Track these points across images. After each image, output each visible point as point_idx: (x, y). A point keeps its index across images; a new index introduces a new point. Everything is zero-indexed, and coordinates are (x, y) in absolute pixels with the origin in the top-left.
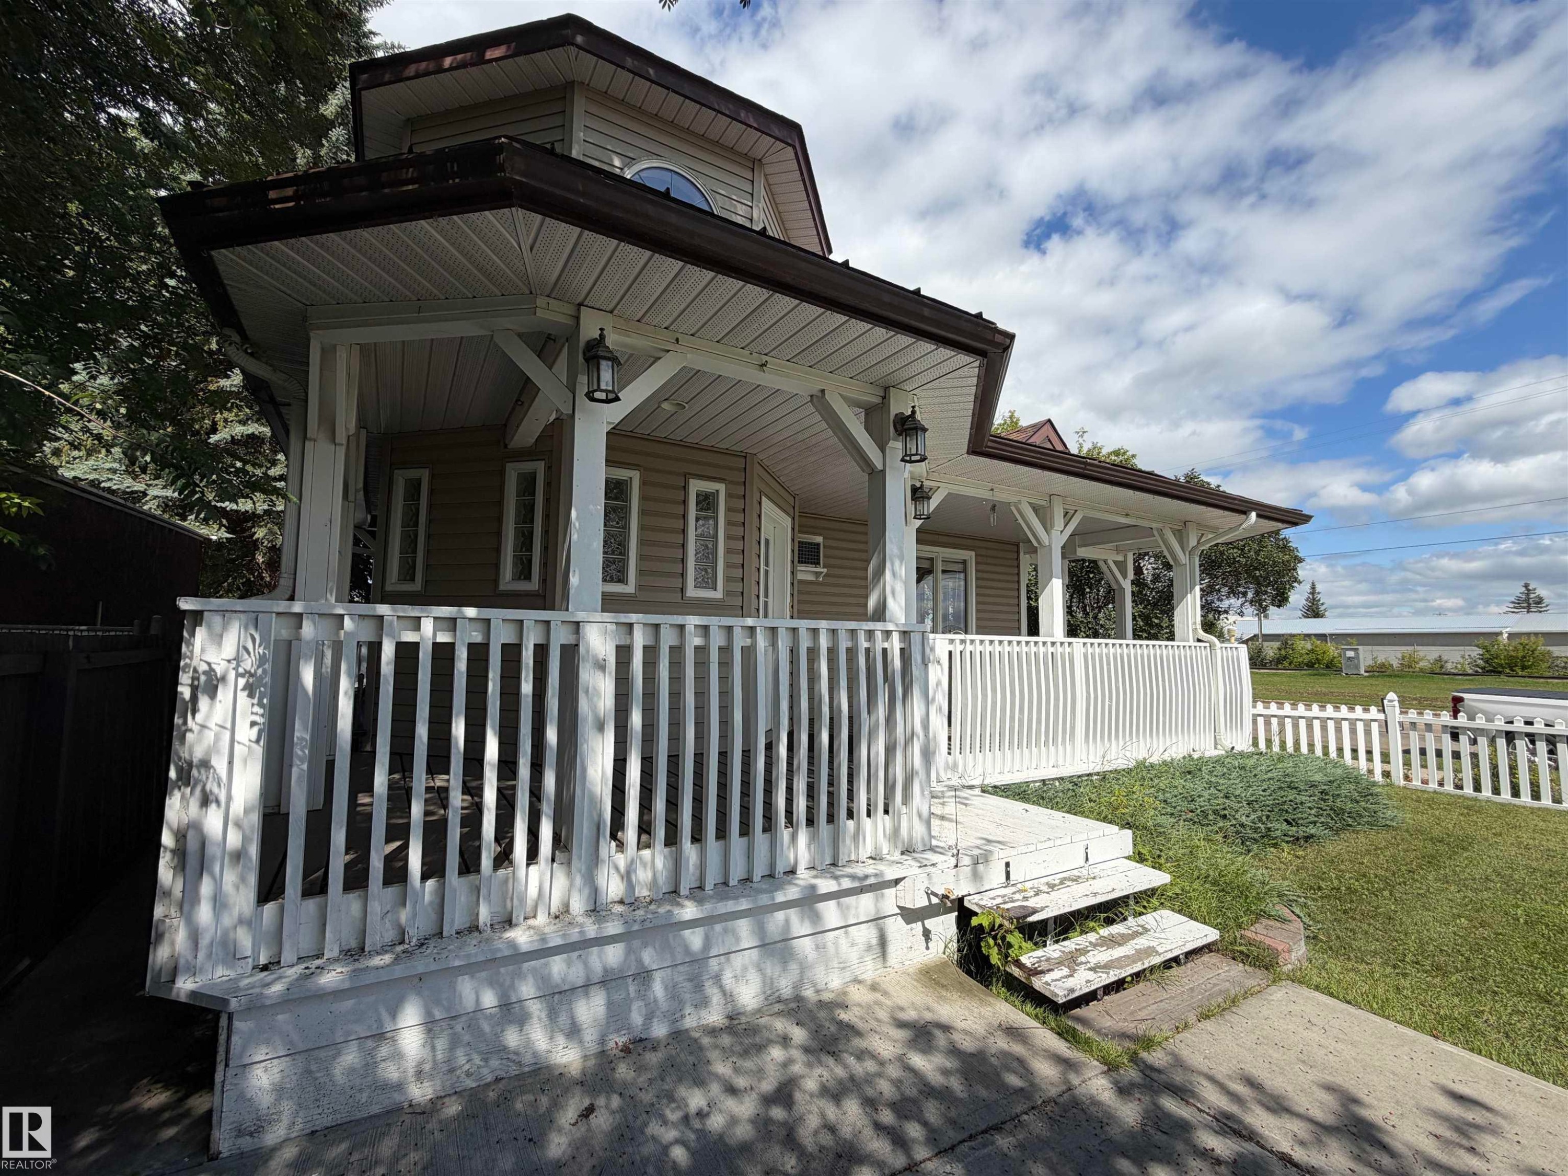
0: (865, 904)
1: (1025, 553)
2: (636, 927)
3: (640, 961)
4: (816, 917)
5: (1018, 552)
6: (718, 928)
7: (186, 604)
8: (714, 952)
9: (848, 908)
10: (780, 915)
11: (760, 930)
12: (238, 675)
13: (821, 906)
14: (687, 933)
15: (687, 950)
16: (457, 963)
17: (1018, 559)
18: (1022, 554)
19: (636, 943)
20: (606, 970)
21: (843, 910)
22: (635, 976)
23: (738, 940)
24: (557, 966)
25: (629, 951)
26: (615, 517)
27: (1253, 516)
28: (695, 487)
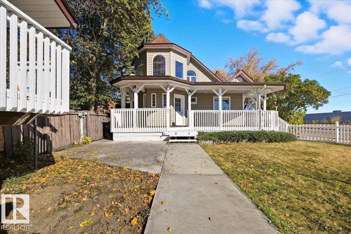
5: (242, 96)
17: (242, 97)
26: (154, 99)
27: (265, 85)
28: (163, 94)
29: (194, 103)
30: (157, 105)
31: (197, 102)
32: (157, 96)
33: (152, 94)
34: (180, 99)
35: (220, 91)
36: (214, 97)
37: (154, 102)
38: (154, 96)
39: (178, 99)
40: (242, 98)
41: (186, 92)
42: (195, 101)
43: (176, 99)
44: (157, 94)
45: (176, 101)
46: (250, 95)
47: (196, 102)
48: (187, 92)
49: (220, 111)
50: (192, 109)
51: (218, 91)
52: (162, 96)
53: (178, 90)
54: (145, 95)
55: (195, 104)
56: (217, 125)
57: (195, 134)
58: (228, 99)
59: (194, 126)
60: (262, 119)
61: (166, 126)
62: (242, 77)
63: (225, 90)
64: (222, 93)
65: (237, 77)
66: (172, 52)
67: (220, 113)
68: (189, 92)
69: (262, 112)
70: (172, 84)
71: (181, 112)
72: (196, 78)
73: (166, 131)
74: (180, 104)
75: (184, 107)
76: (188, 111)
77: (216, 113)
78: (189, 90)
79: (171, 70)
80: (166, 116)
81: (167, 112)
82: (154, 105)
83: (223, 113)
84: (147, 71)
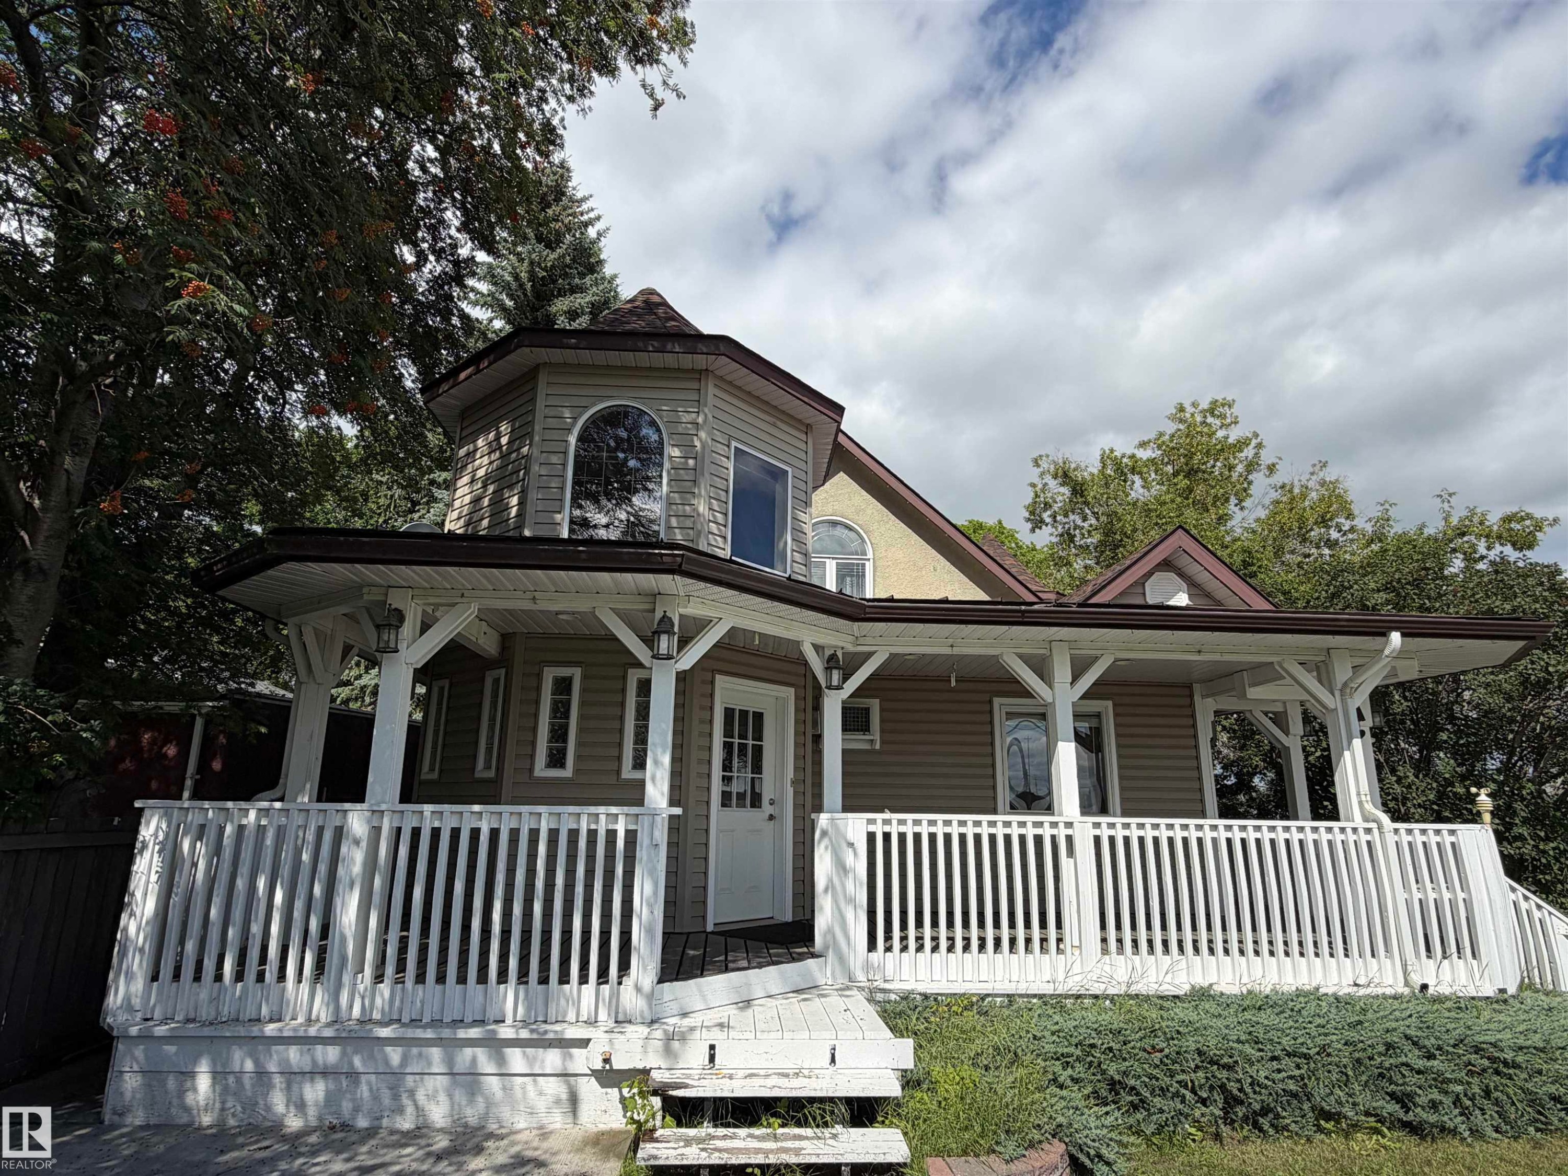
0: (552, 1059)
1: (1203, 697)
2: (344, 1035)
3: (351, 1064)
4: (501, 1060)
5: (1191, 696)
6: (415, 1051)
7: (138, 804)
8: (408, 1070)
9: (535, 1058)
10: (468, 1052)
11: (450, 1061)
12: (155, 844)
13: (508, 1051)
14: (389, 1049)
15: (387, 1062)
16: (228, 1034)
17: (1192, 705)
18: (1197, 698)
19: (349, 1049)
20: (325, 1064)
21: (531, 1061)
22: (347, 1074)
23: (430, 1064)
24: (293, 1054)
25: (344, 1054)
26: (561, 710)
27: (1396, 637)
28: (631, 678)
29: (859, 742)
30: (578, 758)
31: (882, 731)
32: (583, 690)
33: (550, 675)
34: (759, 717)
35: (1062, 671)
36: (997, 701)
37: (559, 734)
38: (563, 686)
39: (744, 714)
40: (1193, 716)
41: (806, 664)
42: (865, 728)
43: (729, 713)
44: (584, 677)
45: (728, 733)
46: (1254, 693)
47: (877, 737)
48: (817, 664)
49: (1069, 825)
51: (1042, 668)
52: (624, 691)
53: (745, 651)
54: (496, 681)
55: (866, 746)
58: (1098, 716)
59: (872, 945)
60: (1401, 896)
61: (624, 966)
62: (1181, 575)
63: (1091, 661)
64: (1075, 679)
65: (1150, 574)
66: (711, 390)
67: (1069, 839)
68: (828, 669)
69: (1391, 839)
70: (694, 610)
71: (767, 809)
72: (869, 566)
73: (621, 1021)
74: (758, 750)
75: (790, 773)
76: (823, 820)
77: (1038, 840)
78: (833, 658)
79: (701, 509)
80: (629, 875)
81: (643, 840)
82: (557, 759)
83: (1097, 840)
84: (530, 509)
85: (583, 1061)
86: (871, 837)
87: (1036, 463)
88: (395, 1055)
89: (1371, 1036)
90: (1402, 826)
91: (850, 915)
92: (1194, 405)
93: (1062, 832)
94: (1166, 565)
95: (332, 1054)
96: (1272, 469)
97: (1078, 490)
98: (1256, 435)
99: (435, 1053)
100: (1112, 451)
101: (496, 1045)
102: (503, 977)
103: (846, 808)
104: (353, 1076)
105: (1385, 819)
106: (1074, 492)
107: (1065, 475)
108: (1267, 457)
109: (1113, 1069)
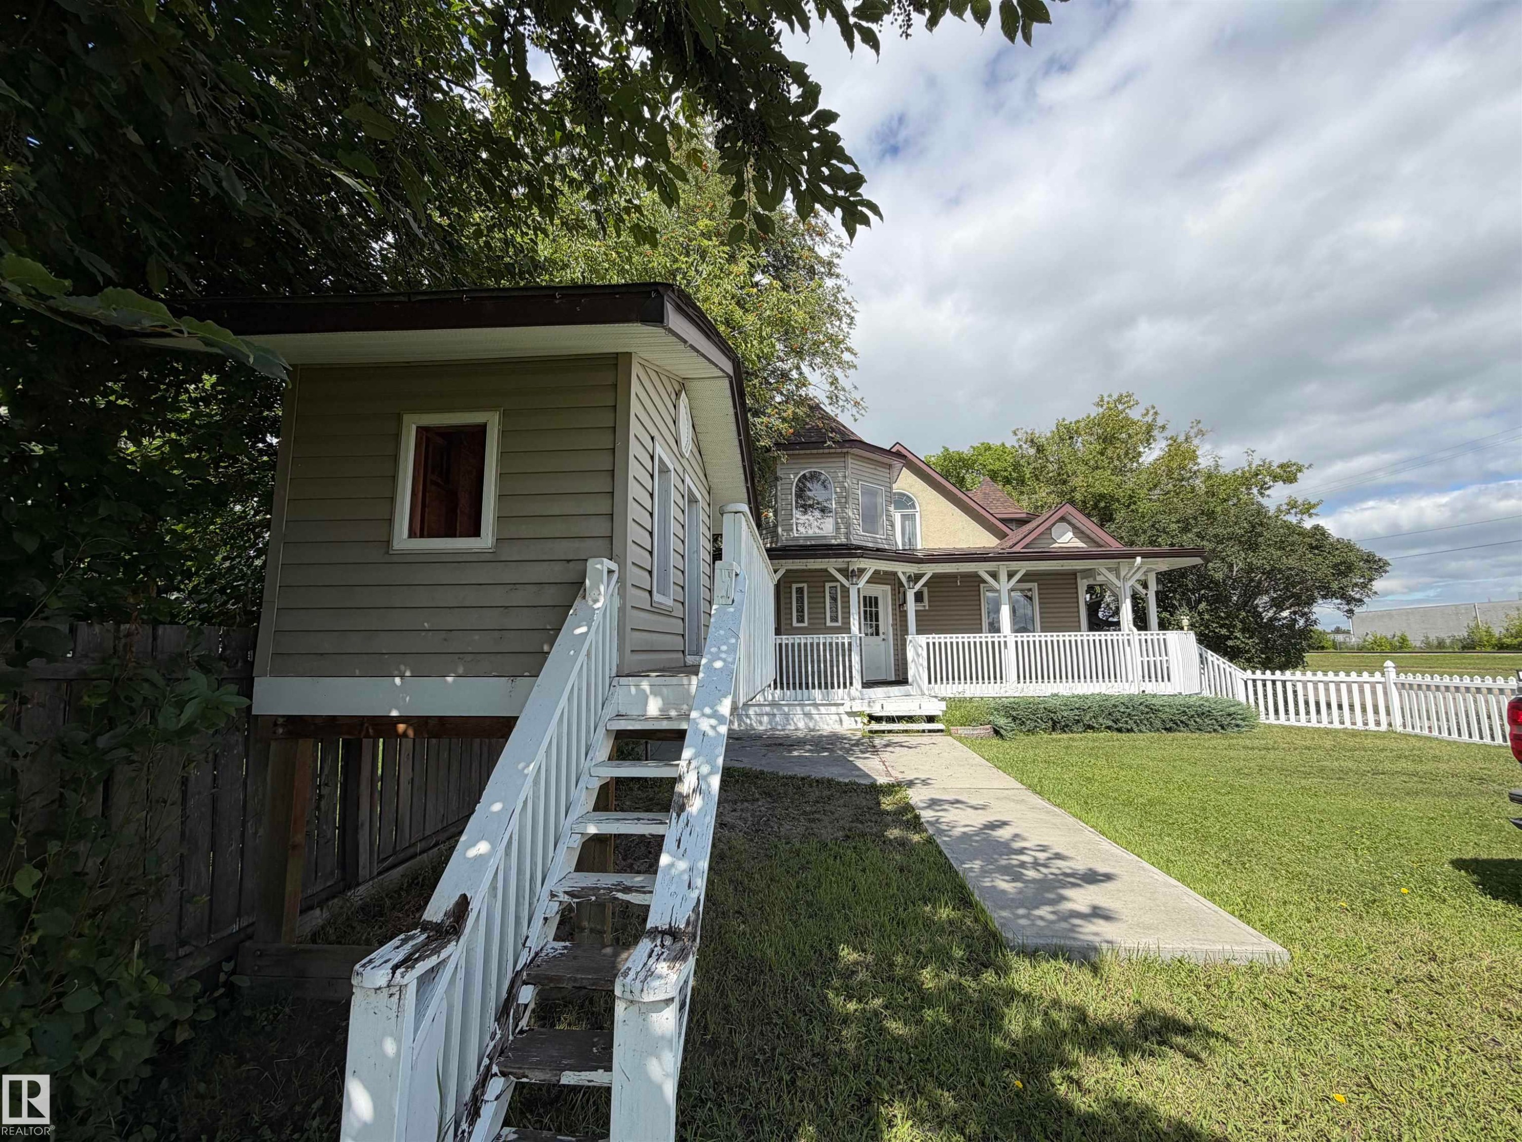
0: (833, 709)
3: (773, 712)
4: (818, 710)
5: (1076, 579)
6: (791, 708)
8: (790, 713)
9: (828, 709)
10: (807, 708)
11: (802, 710)
13: (819, 707)
14: (783, 707)
15: (783, 711)
17: (1076, 583)
18: (1079, 580)
21: (826, 710)
23: (796, 711)
26: (800, 600)
27: (1138, 560)
28: (828, 585)
29: (919, 607)
30: (809, 619)
31: (931, 602)
32: (809, 592)
33: (794, 586)
34: (876, 598)
35: (1003, 577)
36: (984, 596)
37: (800, 610)
38: (800, 591)
39: (870, 598)
40: (1077, 587)
41: (899, 580)
42: (922, 601)
43: (865, 598)
44: (809, 587)
45: (865, 606)
47: (929, 605)
48: (904, 579)
49: (1006, 637)
50: (919, 632)
51: (994, 575)
52: (824, 591)
55: (923, 608)
56: (997, 676)
57: (935, 708)
58: (1030, 590)
59: (930, 682)
60: (1139, 659)
61: (851, 684)
62: (1070, 523)
63: (1016, 572)
64: (1009, 580)
65: (1054, 524)
66: (850, 460)
67: (1005, 642)
68: (908, 581)
69: (1137, 638)
70: (862, 566)
71: (882, 636)
72: (918, 516)
73: (853, 699)
74: (877, 613)
75: (891, 621)
76: (909, 638)
77: (993, 643)
78: (910, 577)
79: (850, 514)
80: (850, 656)
81: (854, 644)
82: (801, 619)
83: (1016, 642)
84: (780, 519)
85: (841, 710)
86: (928, 644)
87: (1015, 433)
88: (786, 709)
89: (1109, 704)
90: (1143, 633)
91: (921, 669)
92: (1110, 396)
93: (1002, 640)
94: (1063, 519)
95: (768, 709)
96: (1163, 428)
97: (1040, 449)
98: (1153, 407)
99: (798, 708)
100: (1064, 420)
101: (816, 705)
102: (814, 687)
103: (918, 634)
104: (774, 715)
105: (1135, 629)
106: (1038, 451)
107: (1032, 441)
108: (1160, 422)
109: (1014, 713)
